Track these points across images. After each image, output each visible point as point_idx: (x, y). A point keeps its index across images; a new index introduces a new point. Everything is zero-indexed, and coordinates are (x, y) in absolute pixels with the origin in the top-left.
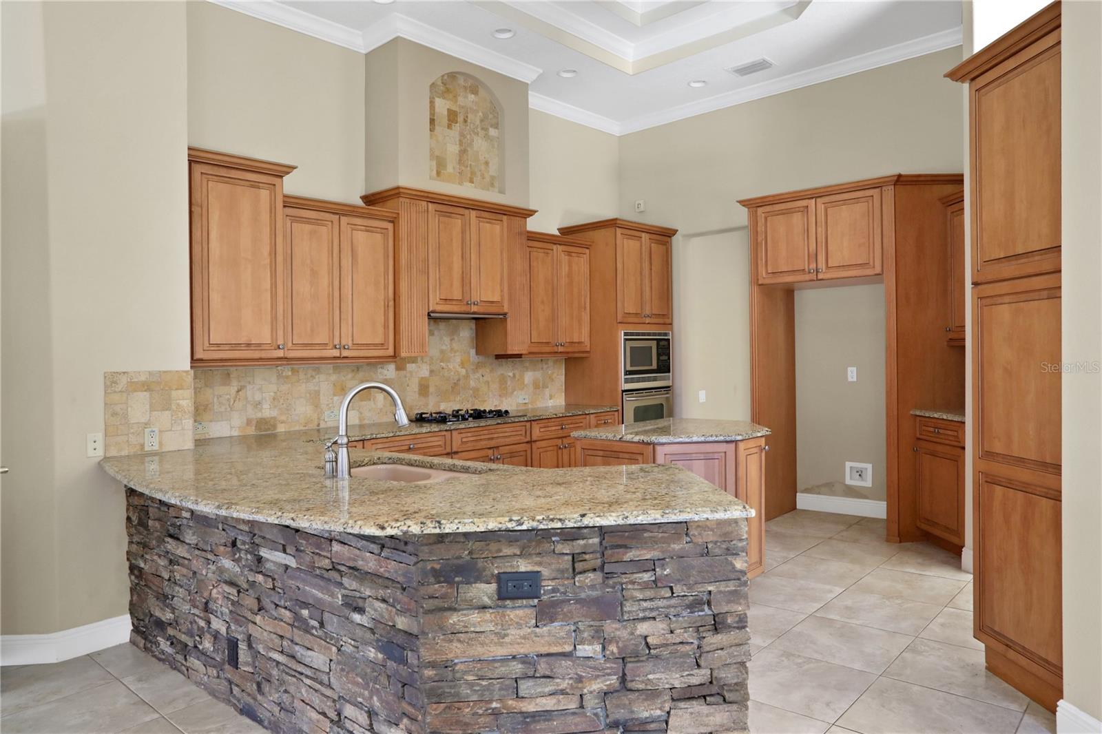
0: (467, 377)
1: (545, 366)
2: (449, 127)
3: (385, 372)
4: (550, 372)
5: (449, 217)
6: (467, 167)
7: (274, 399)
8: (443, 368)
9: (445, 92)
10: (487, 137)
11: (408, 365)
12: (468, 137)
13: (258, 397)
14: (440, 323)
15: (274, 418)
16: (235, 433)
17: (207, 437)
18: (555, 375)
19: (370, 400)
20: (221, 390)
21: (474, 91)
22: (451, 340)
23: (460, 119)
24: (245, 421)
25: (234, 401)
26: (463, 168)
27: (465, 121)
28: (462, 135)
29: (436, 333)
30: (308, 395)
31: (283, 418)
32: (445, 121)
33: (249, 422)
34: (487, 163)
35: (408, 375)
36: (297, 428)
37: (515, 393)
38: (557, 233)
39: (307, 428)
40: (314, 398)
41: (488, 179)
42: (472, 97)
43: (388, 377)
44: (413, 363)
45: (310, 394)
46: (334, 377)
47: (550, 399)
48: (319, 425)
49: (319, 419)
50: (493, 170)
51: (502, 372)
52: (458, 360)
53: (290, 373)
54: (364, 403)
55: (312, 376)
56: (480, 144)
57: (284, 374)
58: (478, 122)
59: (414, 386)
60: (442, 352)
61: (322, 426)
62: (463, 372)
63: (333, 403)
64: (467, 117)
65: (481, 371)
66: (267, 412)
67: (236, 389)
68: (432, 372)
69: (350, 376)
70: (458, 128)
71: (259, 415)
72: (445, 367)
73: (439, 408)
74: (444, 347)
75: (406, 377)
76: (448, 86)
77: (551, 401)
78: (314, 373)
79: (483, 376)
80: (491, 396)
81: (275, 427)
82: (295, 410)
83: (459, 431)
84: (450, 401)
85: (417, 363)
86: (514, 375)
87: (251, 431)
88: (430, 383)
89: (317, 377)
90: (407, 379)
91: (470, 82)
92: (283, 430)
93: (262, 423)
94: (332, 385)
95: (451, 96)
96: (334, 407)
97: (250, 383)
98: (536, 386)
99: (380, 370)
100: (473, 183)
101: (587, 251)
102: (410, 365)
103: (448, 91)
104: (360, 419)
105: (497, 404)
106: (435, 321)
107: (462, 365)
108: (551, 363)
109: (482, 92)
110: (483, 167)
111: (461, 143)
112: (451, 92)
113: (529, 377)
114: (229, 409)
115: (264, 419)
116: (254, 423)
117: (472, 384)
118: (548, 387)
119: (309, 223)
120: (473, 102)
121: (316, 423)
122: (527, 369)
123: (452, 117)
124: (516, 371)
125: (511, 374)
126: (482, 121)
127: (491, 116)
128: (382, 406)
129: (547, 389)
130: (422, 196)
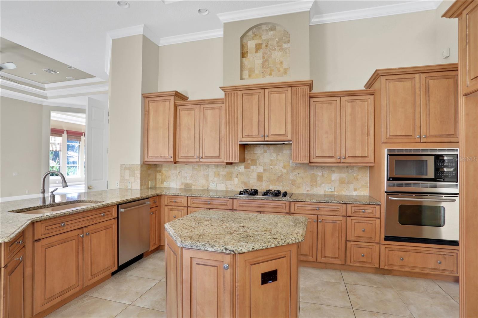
0: (287, 174)
1: (350, 171)
2: (256, 52)
3: (239, 169)
4: (354, 175)
5: (251, 95)
6: (268, 68)
7: (191, 176)
8: (272, 169)
9: (254, 37)
10: (282, 49)
11: (251, 166)
12: (269, 53)
13: (186, 175)
14: (271, 147)
15: (191, 183)
16: (178, 187)
17: (169, 187)
18: (359, 177)
19: (231, 180)
20: (173, 172)
21: (273, 29)
22: (277, 155)
23: (263, 46)
24: (181, 183)
25: (178, 176)
26: (265, 69)
27: (266, 46)
28: (264, 53)
29: (268, 151)
30: (204, 176)
31: (194, 184)
32: (254, 50)
33: (182, 184)
34: (282, 63)
35: (251, 171)
36: (199, 188)
37: (324, 185)
38: (364, 89)
39: (203, 189)
40: (206, 177)
41: (282, 70)
42: (271, 33)
43: (240, 171)
44: (254, 165)
45: (205, 176)
46: (215, 170)
47: (354, 191)
48: (208, 188)
49: (208, 186)
50: (285, 66)
51: (313, 172)
52: (282, 165)
53: (197, 167)
54: (228, 181)
55: (206, 169)
56: (277, 55)
57: (195, 167)
58: (275, 43)
59: (254, 176)
60: (271, 160)
61: (209, 189)
62: (285, 171)
63: (214, 180)
64: (268, 44)
65: (297, 171)
66: (189, 181)
67: (178, 172)
68: (265, 170)
69: (222, 170)
70: (262, 51)
71: (186, 182)
72: (273, 168)
73: (269, 188)
74: (272, 158)
75: (250, 171)
76: (255, 33)
77: (356, 192)
78: (206, 168)
79: (298, 174)
80: (304, 185)
81: (191, 187)
82: (199, 181)
83: (238, 200)
84: (276, 185)
85: (256, 165)
86: (323, 175)
87: (183, 187)
88: (263, 175)
89: (208, 169)
90: (251, 173)
91: (270, 26)
92: (194, 188)
93: (186, 185)
94: (214, 173)
95: (258, 37)
96: (215, 182)
97: (183, 170)
98: (342, 182)
99: (236, 168)
100: (272, 75)
101: (372, 97)
102: (252, 166)
103: (256, 35)
104: (226, 188)
105: (309, 190)
106: (267, 146)
107: (284, 167)
108: (356, 169)
109: (278, 28)
110: (278, 66)
111: (263, 57)
112: (258, 35)
113: (335, 176)
114: (176, 178)
115: (187, 183)
116: (184, 184)
117: (291, 177)
118: (353, 184)
119: (188, 110)
120: (272, 35)
121: (207, 187)
122: (334, 172)
123: (258, 47)
124: (324, 173)
125: (320, 174)
126: (278, 42)
127: (284, 38)
128: (237, 184)
129: (352, 185)
130: (234, 89)
